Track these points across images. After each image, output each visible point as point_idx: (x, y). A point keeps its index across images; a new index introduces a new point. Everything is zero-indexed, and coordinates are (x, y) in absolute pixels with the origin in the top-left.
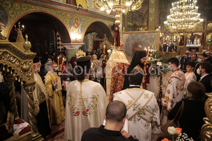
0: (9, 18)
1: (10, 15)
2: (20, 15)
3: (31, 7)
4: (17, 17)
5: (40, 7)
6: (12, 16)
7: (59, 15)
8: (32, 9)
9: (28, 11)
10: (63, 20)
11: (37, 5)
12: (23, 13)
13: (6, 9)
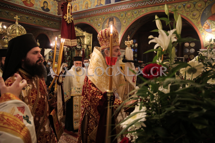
0: (122, 27)
1: (123, 23)
2: (131, 22)
3: (142, 11)
4: (128, 25)
5: (152, 7)
6: (125, 24)
7: (181, 9)
8: (143, 12)
9: (138, 16)
10: (187, 14)
11: (147, 6)
12: (133, 19)
13: (121, 20)
